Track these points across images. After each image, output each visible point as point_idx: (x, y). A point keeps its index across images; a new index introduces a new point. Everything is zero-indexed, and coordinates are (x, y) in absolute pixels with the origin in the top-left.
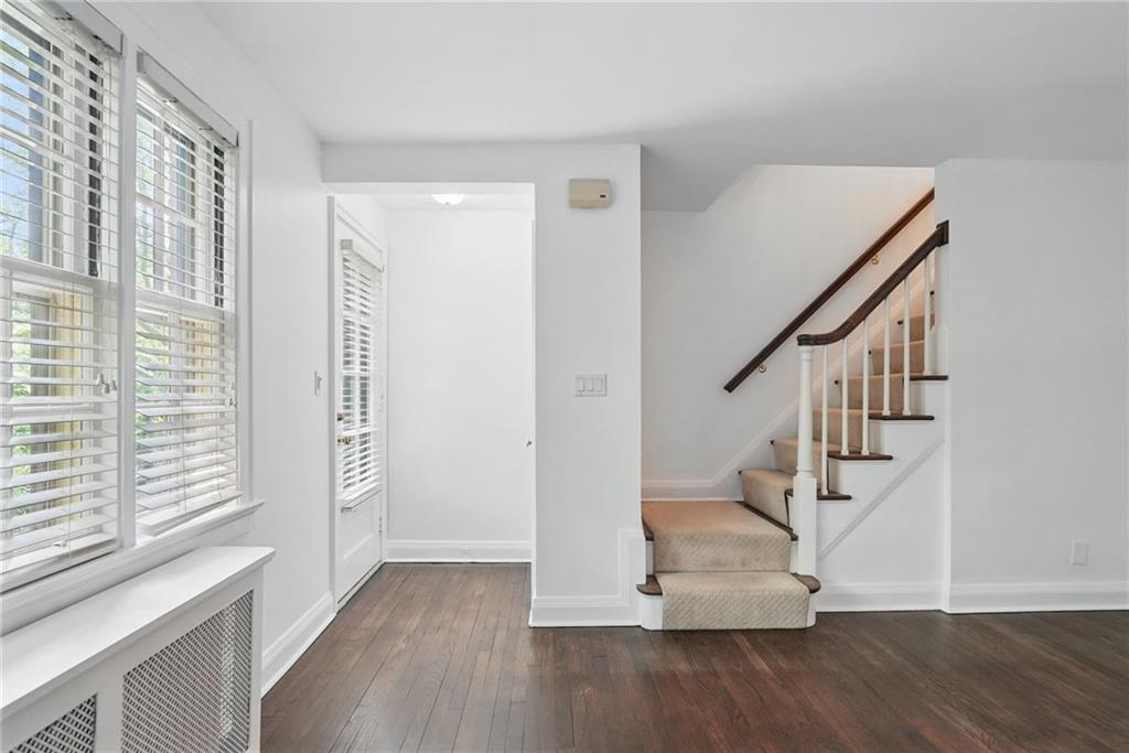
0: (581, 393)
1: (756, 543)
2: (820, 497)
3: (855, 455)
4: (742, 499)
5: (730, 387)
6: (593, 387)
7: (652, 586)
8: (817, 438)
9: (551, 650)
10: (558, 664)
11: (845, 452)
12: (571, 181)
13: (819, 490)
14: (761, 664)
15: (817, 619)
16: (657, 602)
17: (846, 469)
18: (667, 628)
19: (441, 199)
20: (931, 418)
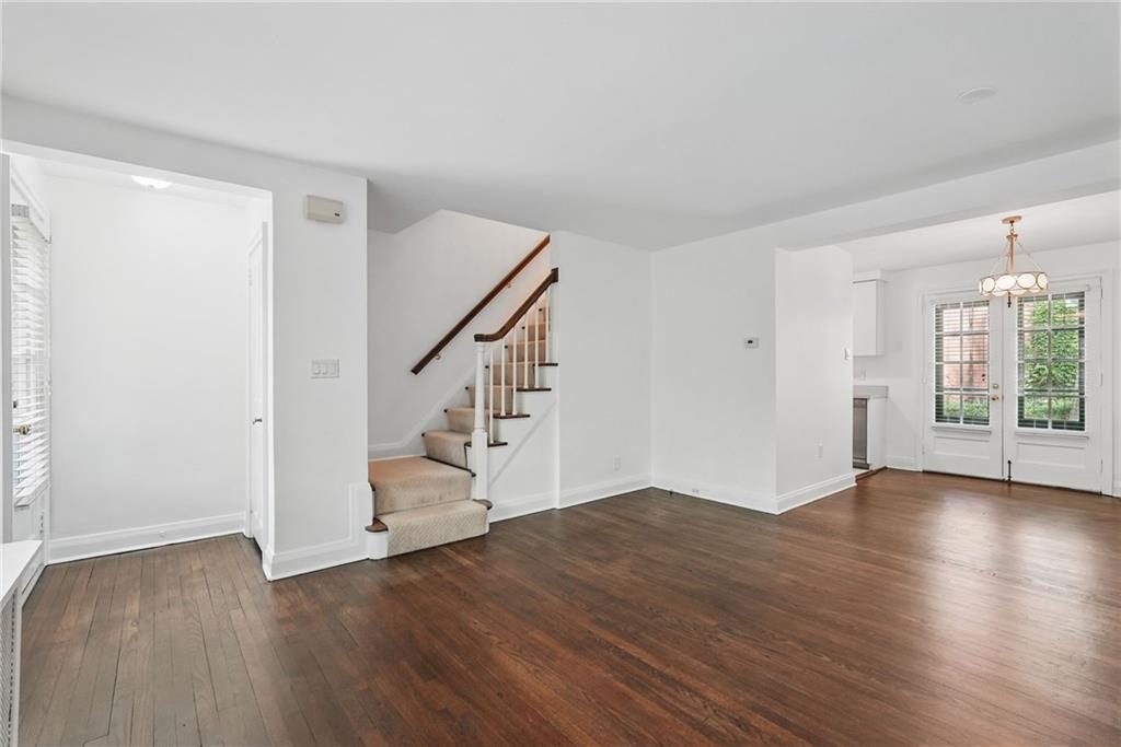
0: (316, 375)
1: (450, 482)
2: (489, 446)
3: (509, 416)
4: (425, 454)
5: (416, 370)
6: (328, 370)
7: (378, 526)
8: (487, 407)
9: (300, 592)
10: (313, 600)
11: (503, 414)
12: (309, 196)
13: (488, 441)
14: (465, 562)
15: (490, 528)
16: (384, 535)
17: (505, 424)
18: (392, 554)
19: (144, 181)
20: (549, 390)
